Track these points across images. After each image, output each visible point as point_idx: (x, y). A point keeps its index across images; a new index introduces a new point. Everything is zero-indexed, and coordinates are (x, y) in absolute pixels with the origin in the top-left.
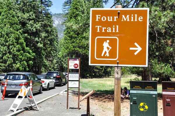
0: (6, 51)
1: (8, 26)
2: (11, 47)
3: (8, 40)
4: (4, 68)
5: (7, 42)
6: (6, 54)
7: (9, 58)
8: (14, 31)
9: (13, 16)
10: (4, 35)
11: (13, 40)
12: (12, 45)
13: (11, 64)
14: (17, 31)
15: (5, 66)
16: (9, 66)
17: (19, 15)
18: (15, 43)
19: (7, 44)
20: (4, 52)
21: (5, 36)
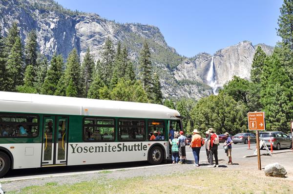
0: (278, 110)
1: (278, 84)
2: (283, 105)
3: (280, 98)
4: (278, 127)
5: (278, 100)
6: (278, 112)
7: (281, 116)
8: (285, 88)
9: (283, 74)
10: (275, 94)
11: (284, 98)
12: (283, 103)
13: (286, 122)
14: (289, 88)
15: (279, 125)
16: (283, 124)
17: (290, 71)
18: (288, 100)
19: (279, 102)
20: (277, 111)
21: (277, 94)
